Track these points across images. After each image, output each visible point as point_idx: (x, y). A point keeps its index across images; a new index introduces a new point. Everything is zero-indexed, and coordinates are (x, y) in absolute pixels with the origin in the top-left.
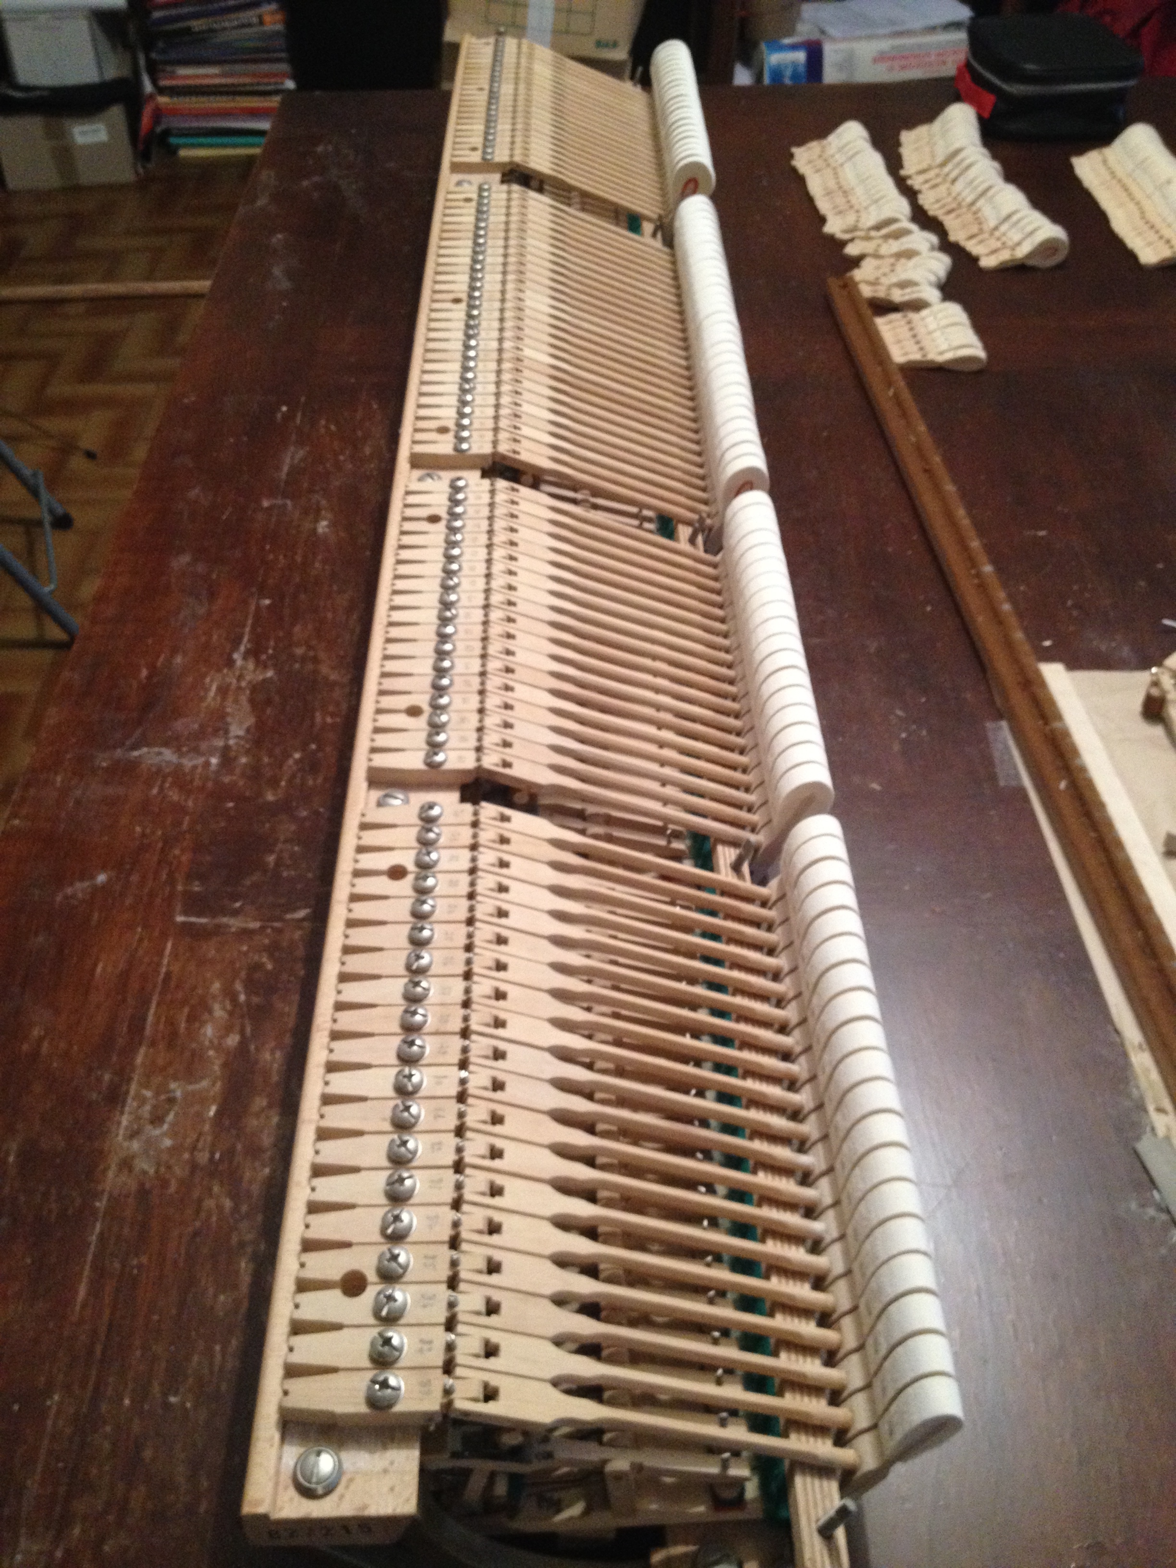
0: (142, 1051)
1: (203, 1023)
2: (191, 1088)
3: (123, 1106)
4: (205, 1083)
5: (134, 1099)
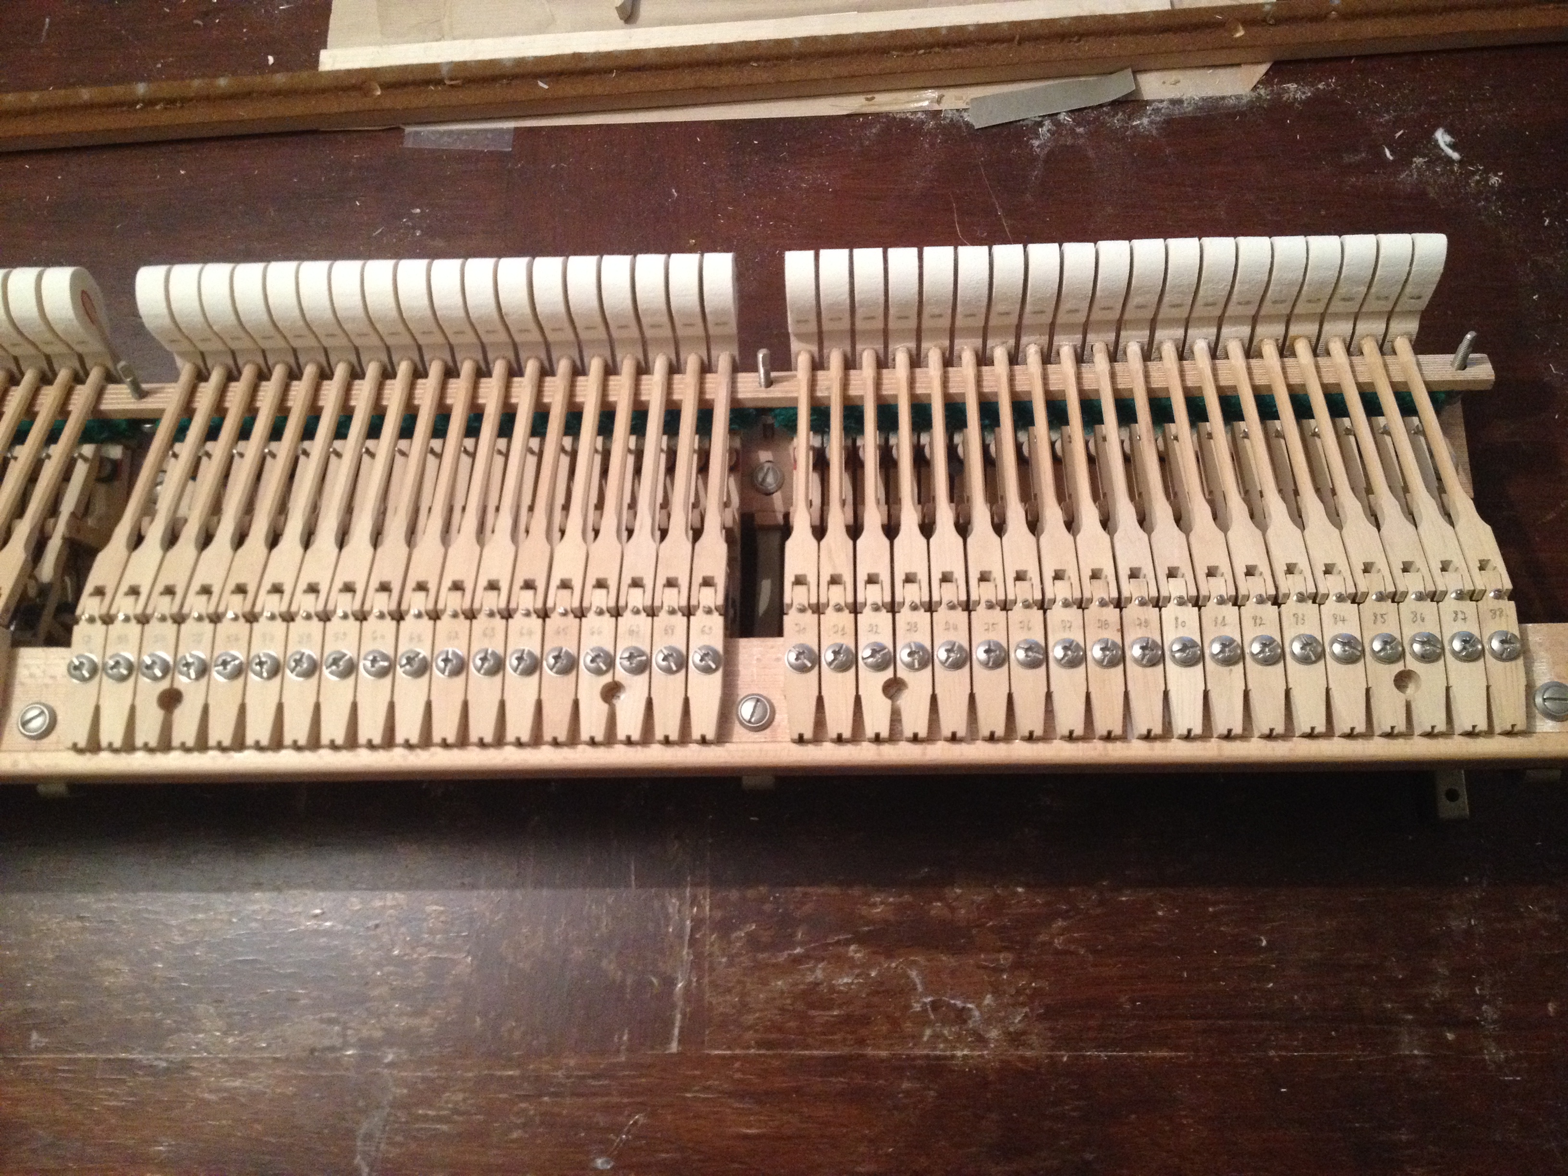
0: (870, 1051)
1: (832, 989)
2: (920, 988)
3: (945, 1058)
4: (913, 974)
5: (935, 1049)
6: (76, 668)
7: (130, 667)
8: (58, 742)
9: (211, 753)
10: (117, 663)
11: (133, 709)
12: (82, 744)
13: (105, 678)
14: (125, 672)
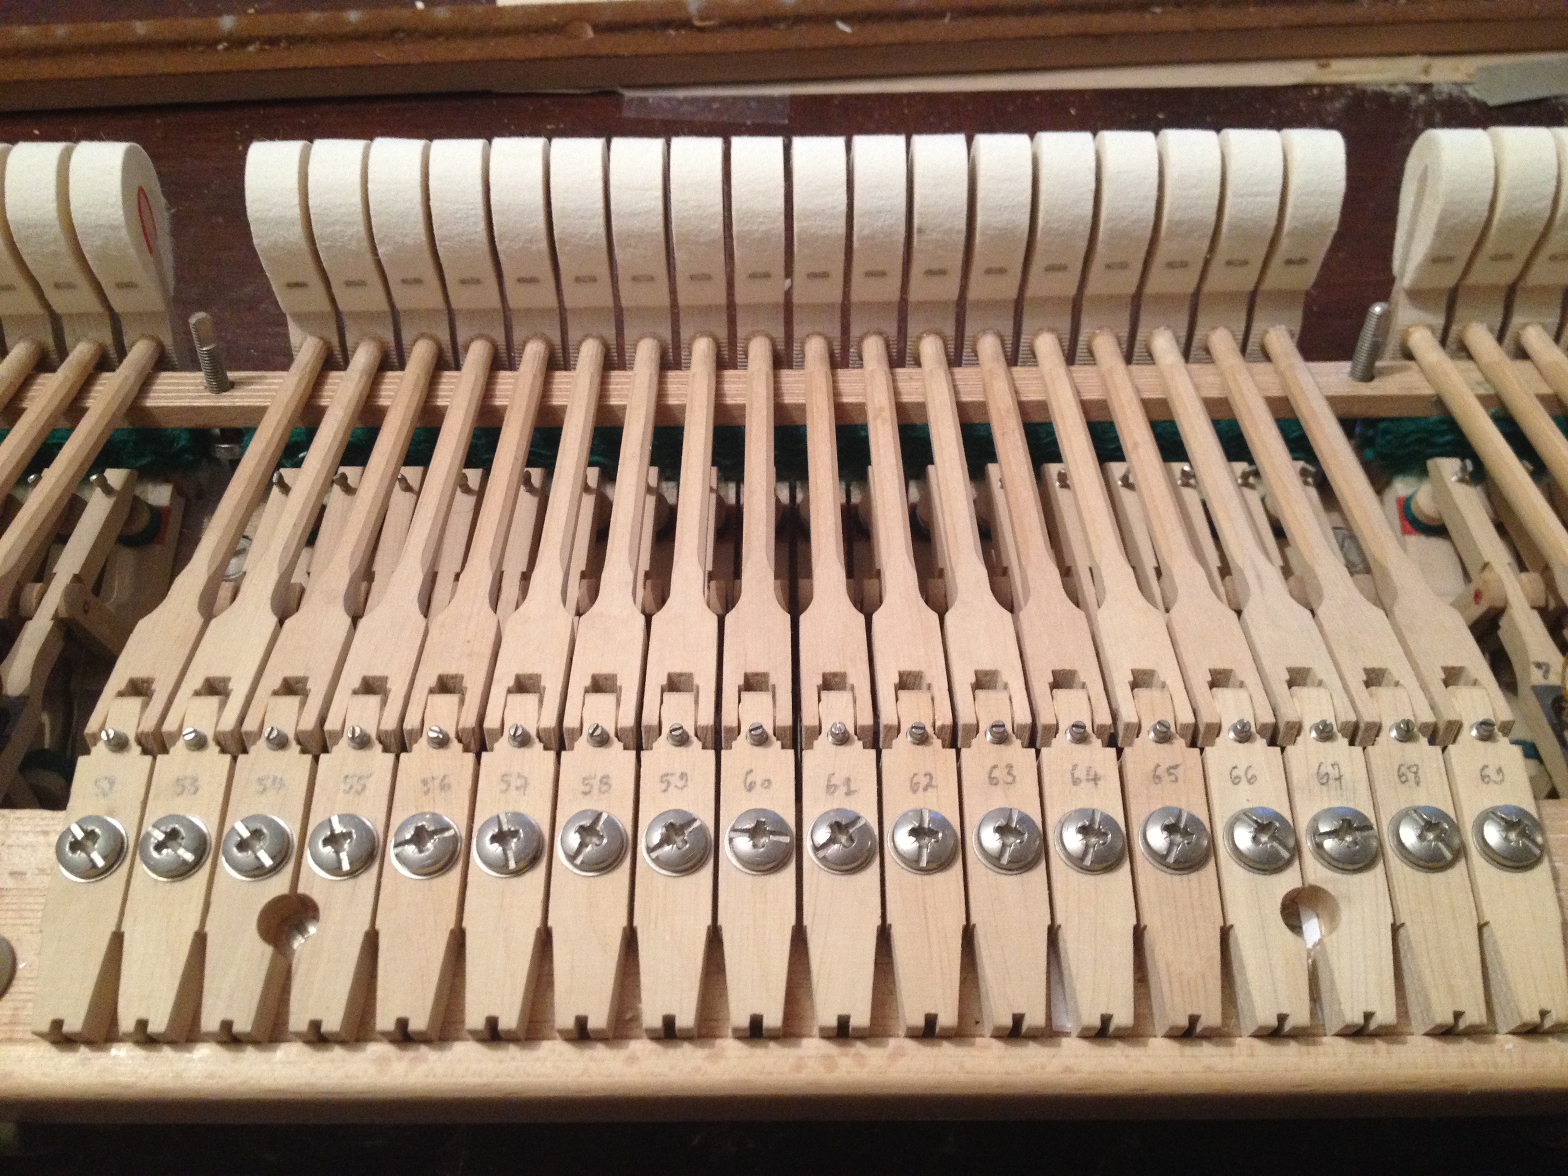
6: (76, 846)
7: (201, 847)
8: (14, 1022)
9: (376, 1049)
10: (173, 836)
11: (200, 940)
12: (74, 1024)
13: (141, 868)
14: (189, 857)
